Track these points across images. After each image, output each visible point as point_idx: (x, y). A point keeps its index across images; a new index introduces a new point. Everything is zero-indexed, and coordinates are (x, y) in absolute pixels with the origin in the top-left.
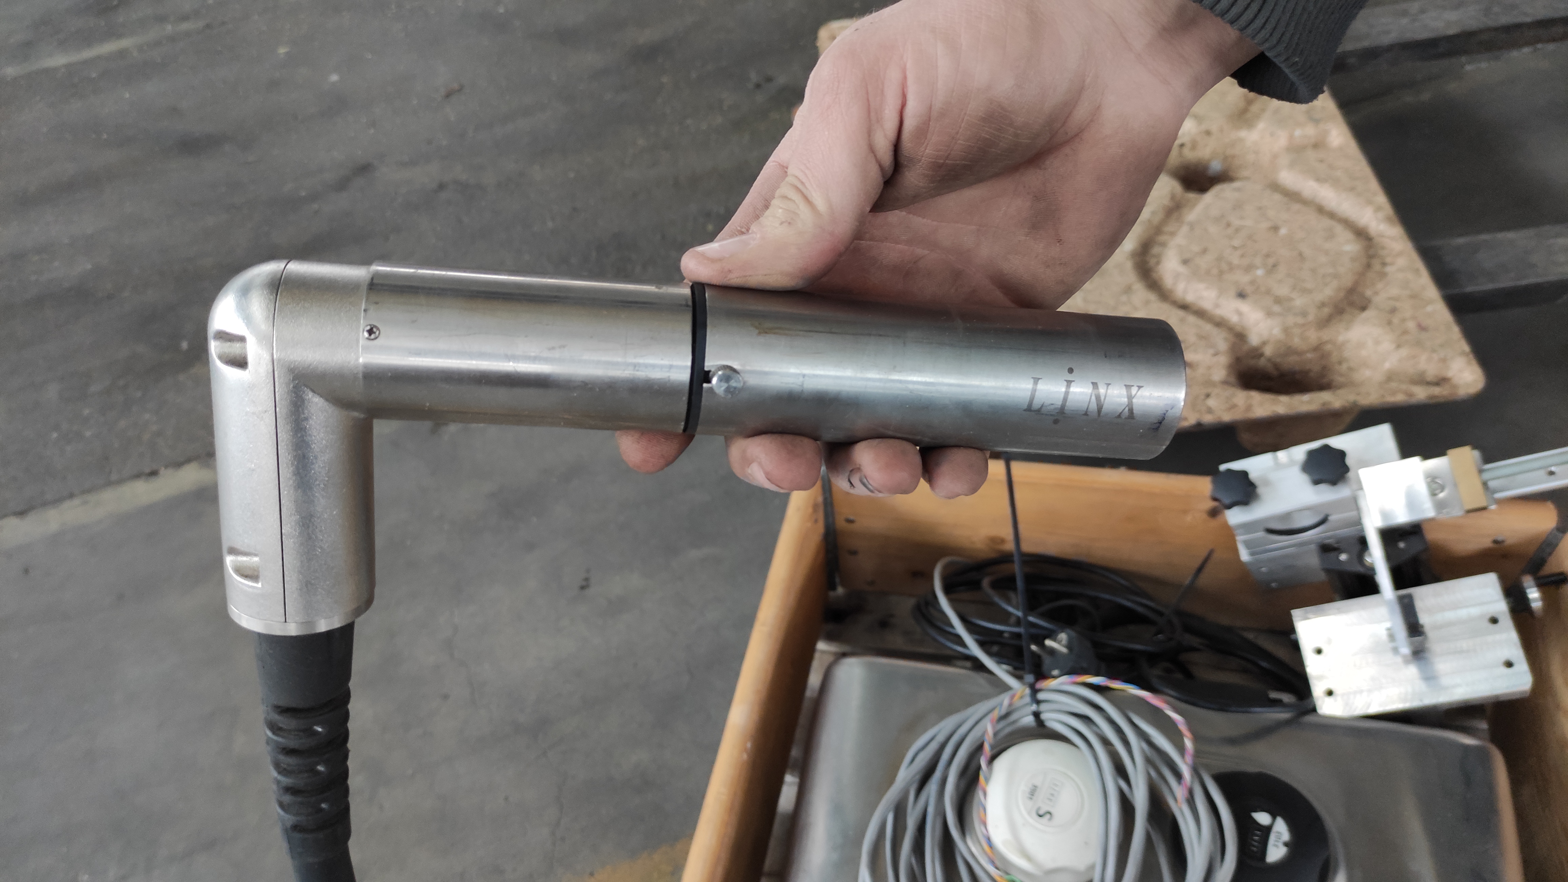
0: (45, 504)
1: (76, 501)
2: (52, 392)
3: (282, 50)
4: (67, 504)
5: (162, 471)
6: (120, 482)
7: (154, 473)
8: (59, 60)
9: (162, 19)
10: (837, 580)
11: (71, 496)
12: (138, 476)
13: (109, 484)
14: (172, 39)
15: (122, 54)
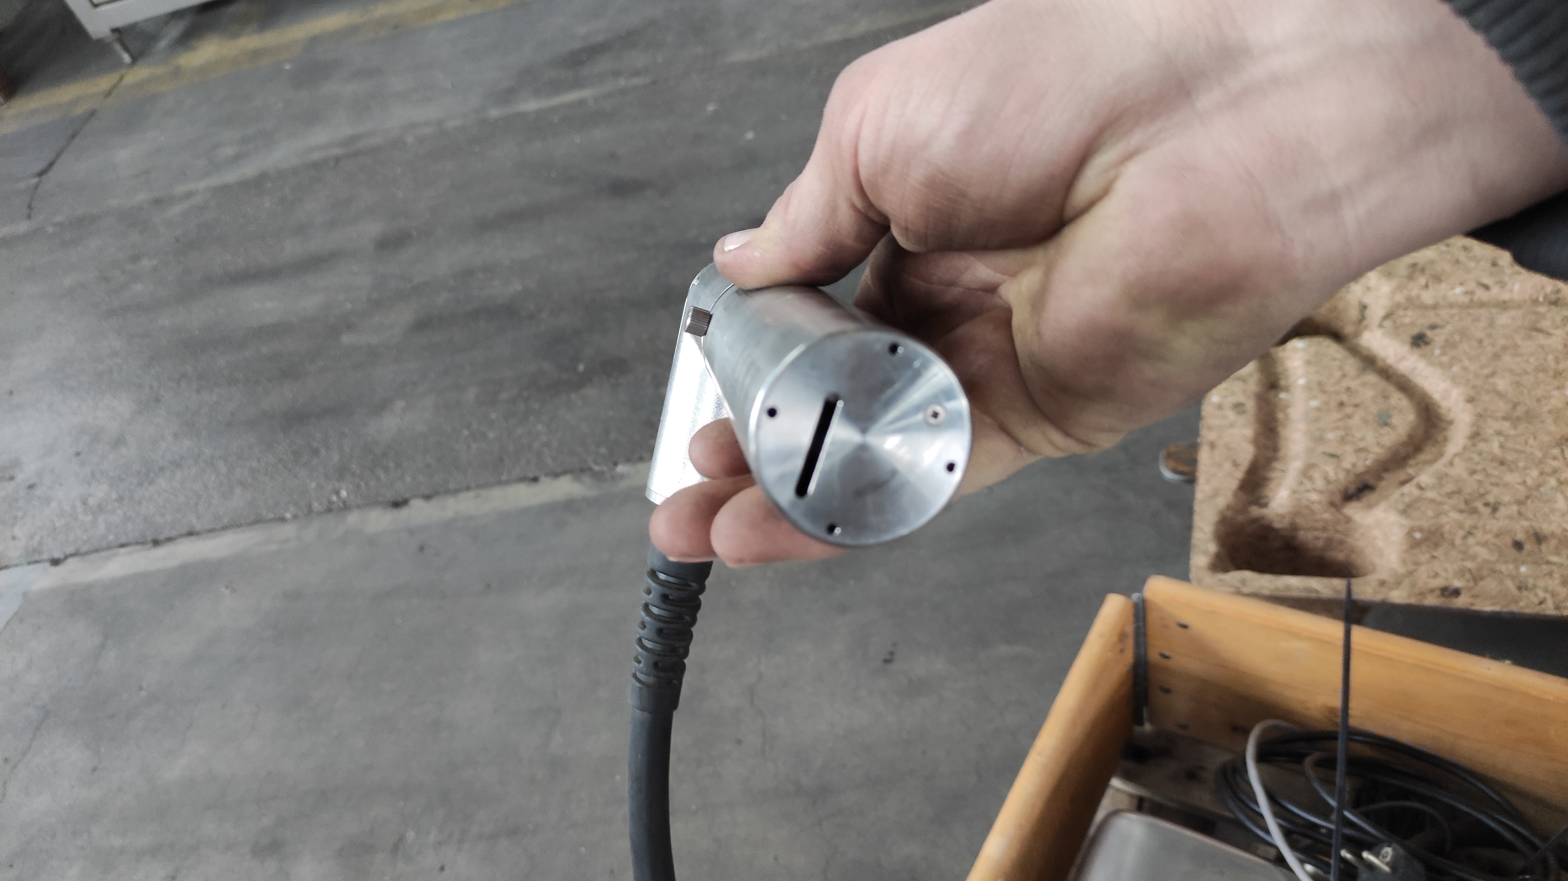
0: (448, 492)
1: (471, 494)
2: (471, 394)
3: (711, 108)
4: (463, 496)
5: (543, 479)
6: (508, 482)
7: (535, 480)
8: (530, 105)
9: (616, 74)
10: (1145, 715)
11: (468, 489)
12: (522, 479)
13: (500, 483)
14: (623, 92)
15: (581, 103)
